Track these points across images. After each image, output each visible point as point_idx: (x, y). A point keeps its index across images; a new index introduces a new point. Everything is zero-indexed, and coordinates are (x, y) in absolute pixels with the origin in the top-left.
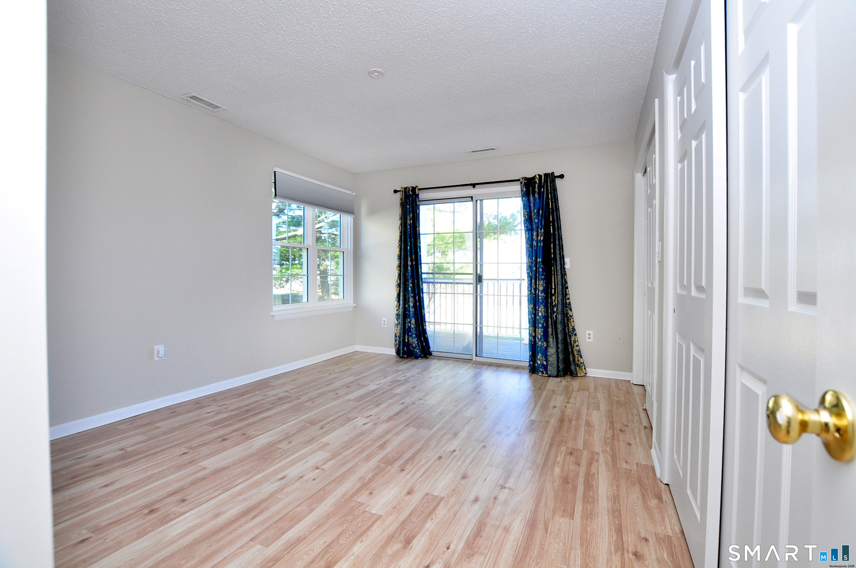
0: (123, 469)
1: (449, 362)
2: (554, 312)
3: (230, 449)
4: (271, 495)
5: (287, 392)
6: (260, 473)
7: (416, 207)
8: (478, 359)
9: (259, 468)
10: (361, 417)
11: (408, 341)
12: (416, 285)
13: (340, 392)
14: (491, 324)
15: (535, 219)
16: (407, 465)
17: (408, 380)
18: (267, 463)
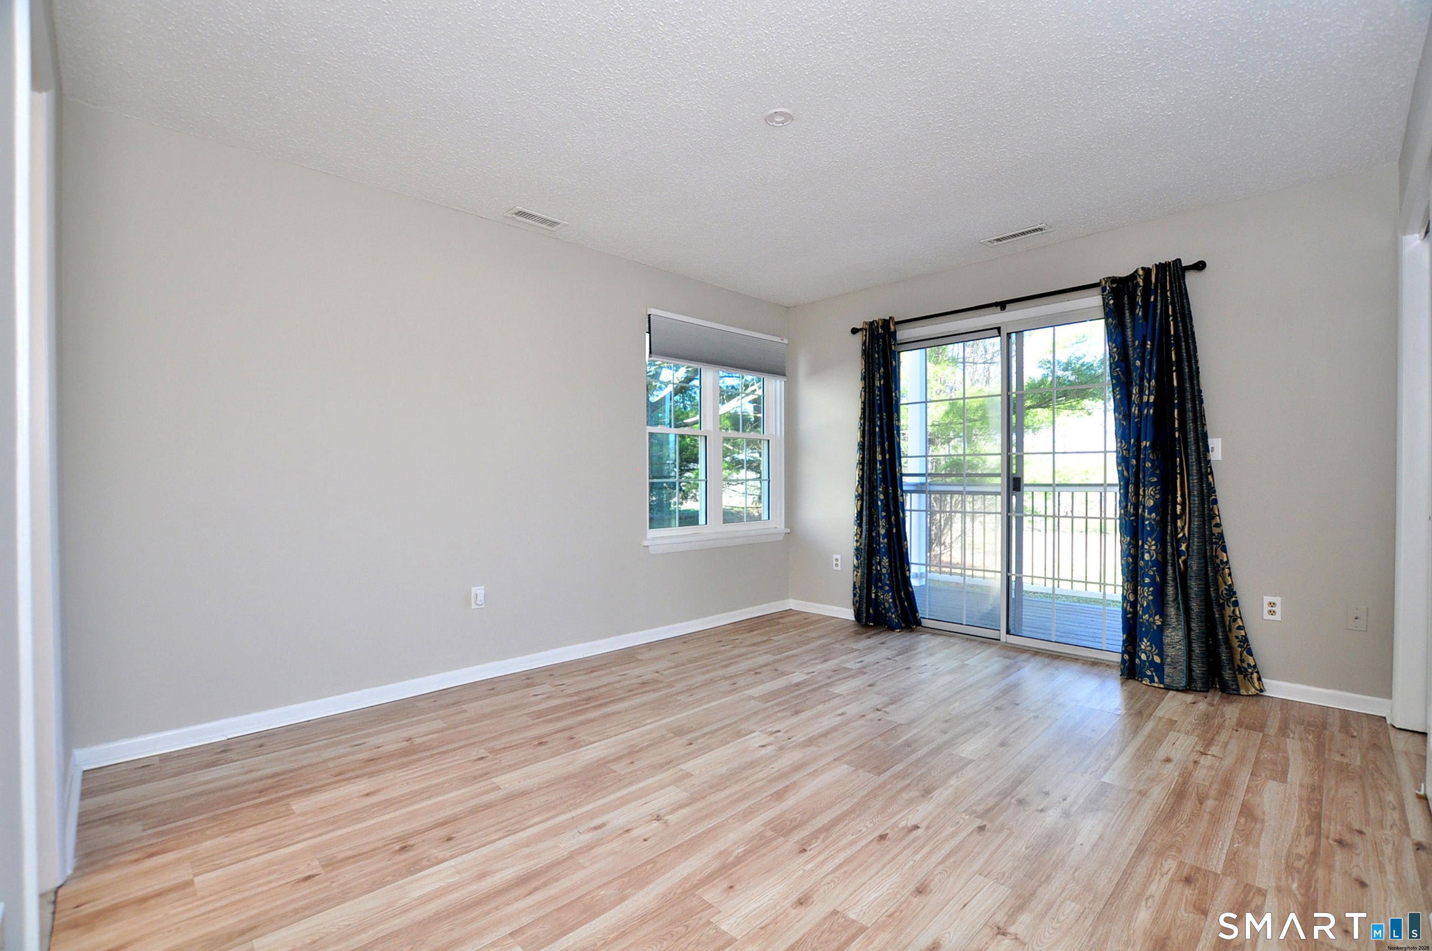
0: (398, 771)
1: (953, 640)
2: (1180, 554)
3: (544, 760)
4: (571, 856)
5: (657, 672)
6: (570, 811)
7: (891, 355)
8: (1012, 639)
9: (572, 802)
10: (761, 731)
11: (877, 596)
12: (891, 495)
13: (741, 682)
14: (1039, 572)
15: (1135, 360)
16: (814, 841)
17: (865, 670)
18: (585, 795)
